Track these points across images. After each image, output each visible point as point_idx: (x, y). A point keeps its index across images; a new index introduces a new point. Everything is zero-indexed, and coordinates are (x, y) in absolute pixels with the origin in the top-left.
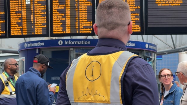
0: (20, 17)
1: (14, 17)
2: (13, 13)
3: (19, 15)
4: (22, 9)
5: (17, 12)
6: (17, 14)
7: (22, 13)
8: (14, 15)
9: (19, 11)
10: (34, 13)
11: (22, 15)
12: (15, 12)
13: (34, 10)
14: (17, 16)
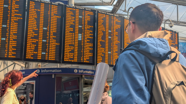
0: (73, 49)
1: (68, 48)
2: (67, 45)
3: (72, 48)
4: (74, 43)
5: (70, 45)
6: (71, 47)
7: (74, 47)
8: (67, 47)
9: (72, 44)
10: (84, 47)
11: (74, 48)
12: (69, 45)
13: (84, 46)
14: (70, 48)
